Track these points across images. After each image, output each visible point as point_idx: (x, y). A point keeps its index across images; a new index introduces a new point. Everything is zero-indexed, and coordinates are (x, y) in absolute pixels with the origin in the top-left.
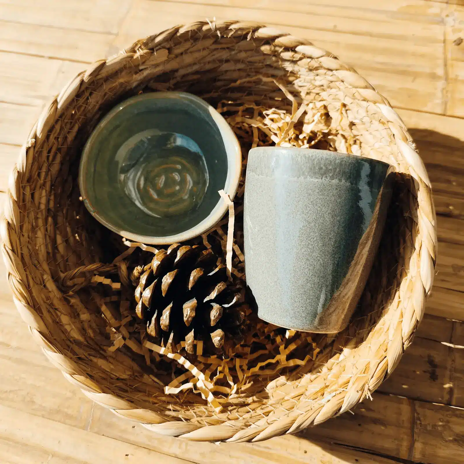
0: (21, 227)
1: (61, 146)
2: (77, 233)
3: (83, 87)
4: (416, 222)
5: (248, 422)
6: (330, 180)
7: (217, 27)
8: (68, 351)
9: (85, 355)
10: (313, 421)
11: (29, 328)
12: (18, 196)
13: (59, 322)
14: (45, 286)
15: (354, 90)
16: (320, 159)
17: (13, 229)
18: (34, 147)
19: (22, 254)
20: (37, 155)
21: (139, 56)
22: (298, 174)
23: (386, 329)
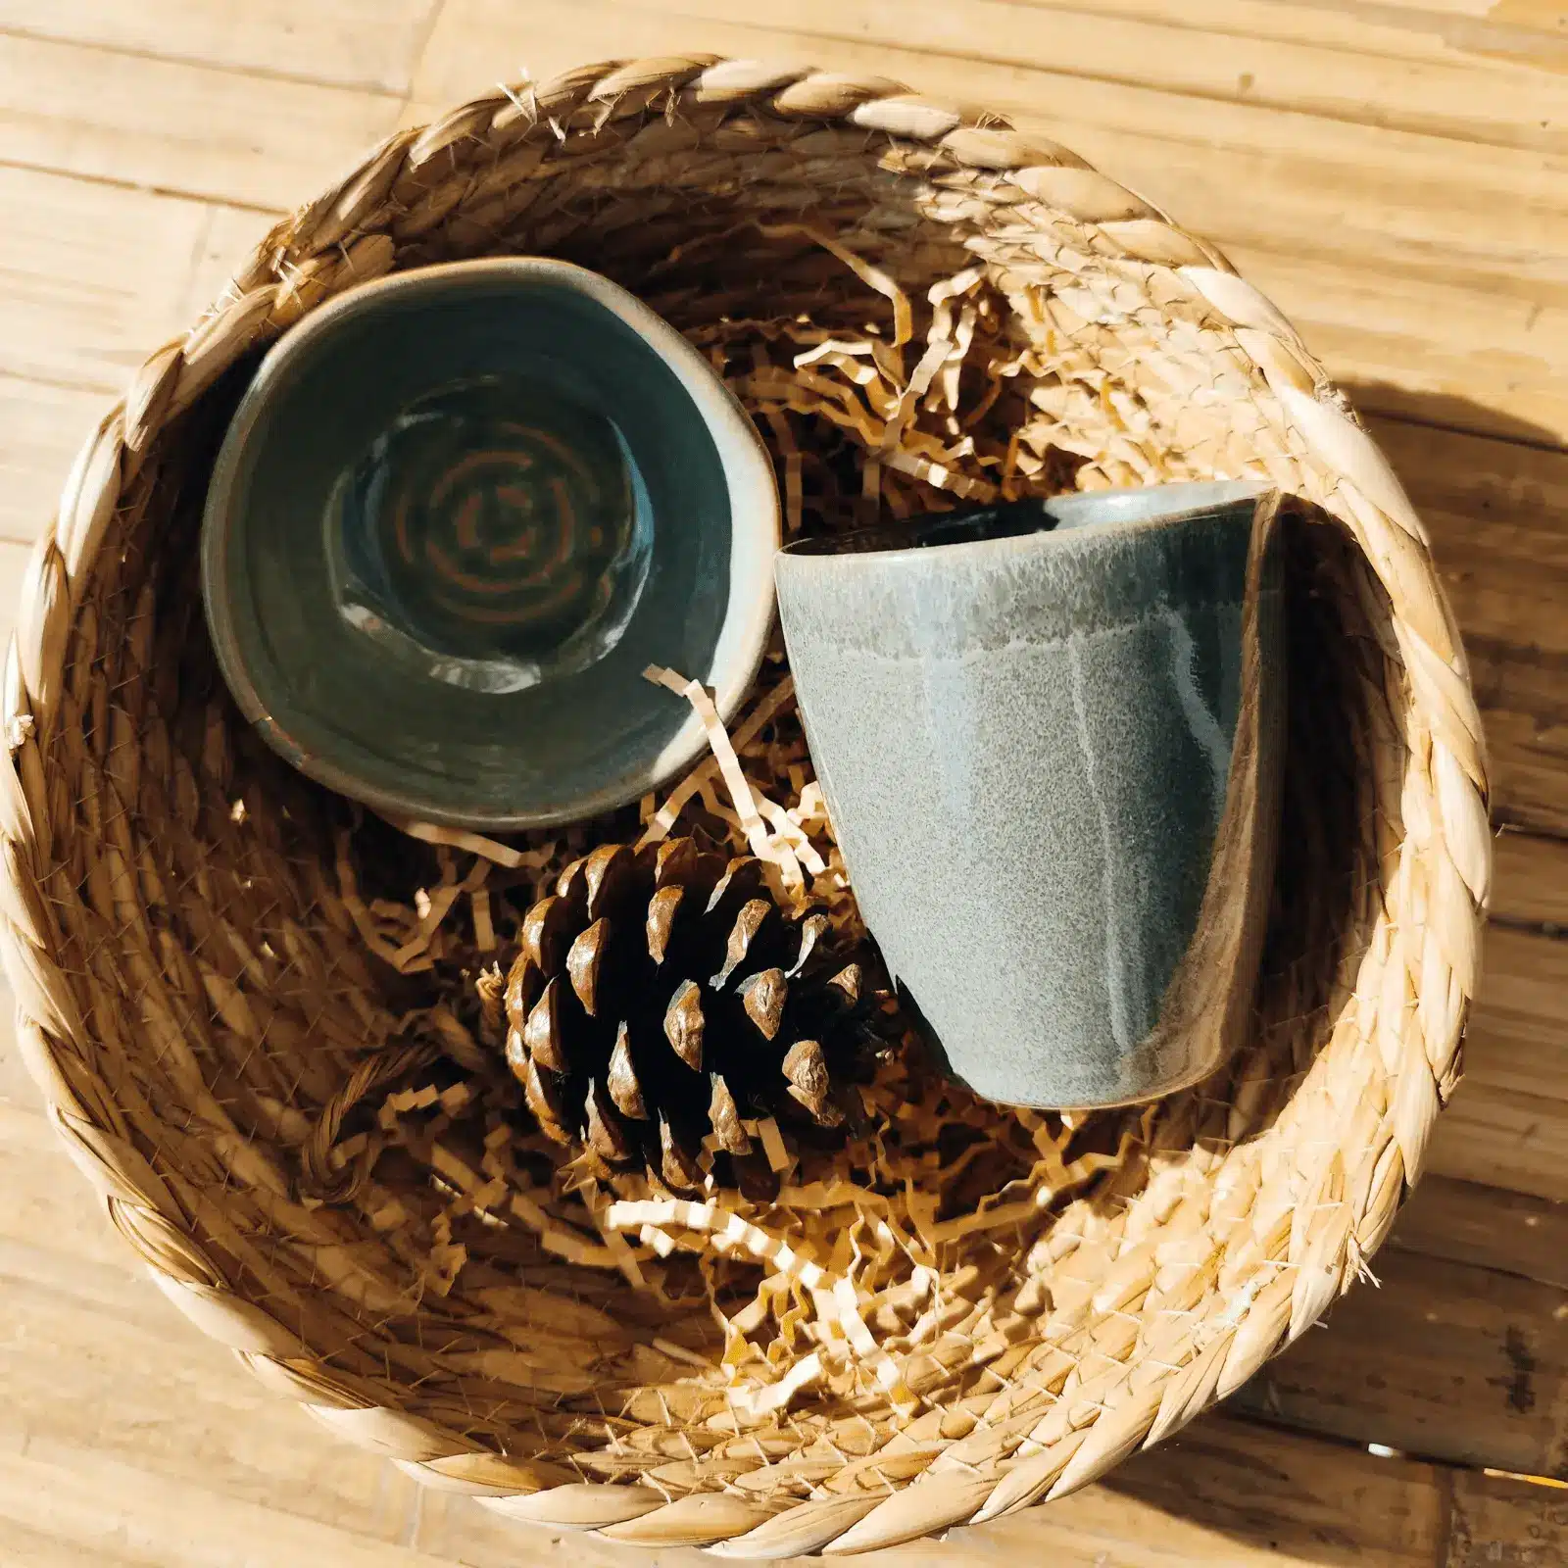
0: (90, 1027)
1: (121, 681)
2: (266, 938)
3: (134, 467)
4: (1396, 659)
5: (1011, 1436)
7: (543, 103)
8: (384, 1376)
9: (440, 1368)
10: (1214, 1390)
11: (239, 1357)
12: (44, 930)
13: (319, 1285)
14: (232, 1180)
15: (1089, 230)
17: (65, 1047)
18: (36, 738)
19: (125, 1116)
20: (52, 760)
21: (295, 293)
22: (1062, 624)
23: (1366, 1028)
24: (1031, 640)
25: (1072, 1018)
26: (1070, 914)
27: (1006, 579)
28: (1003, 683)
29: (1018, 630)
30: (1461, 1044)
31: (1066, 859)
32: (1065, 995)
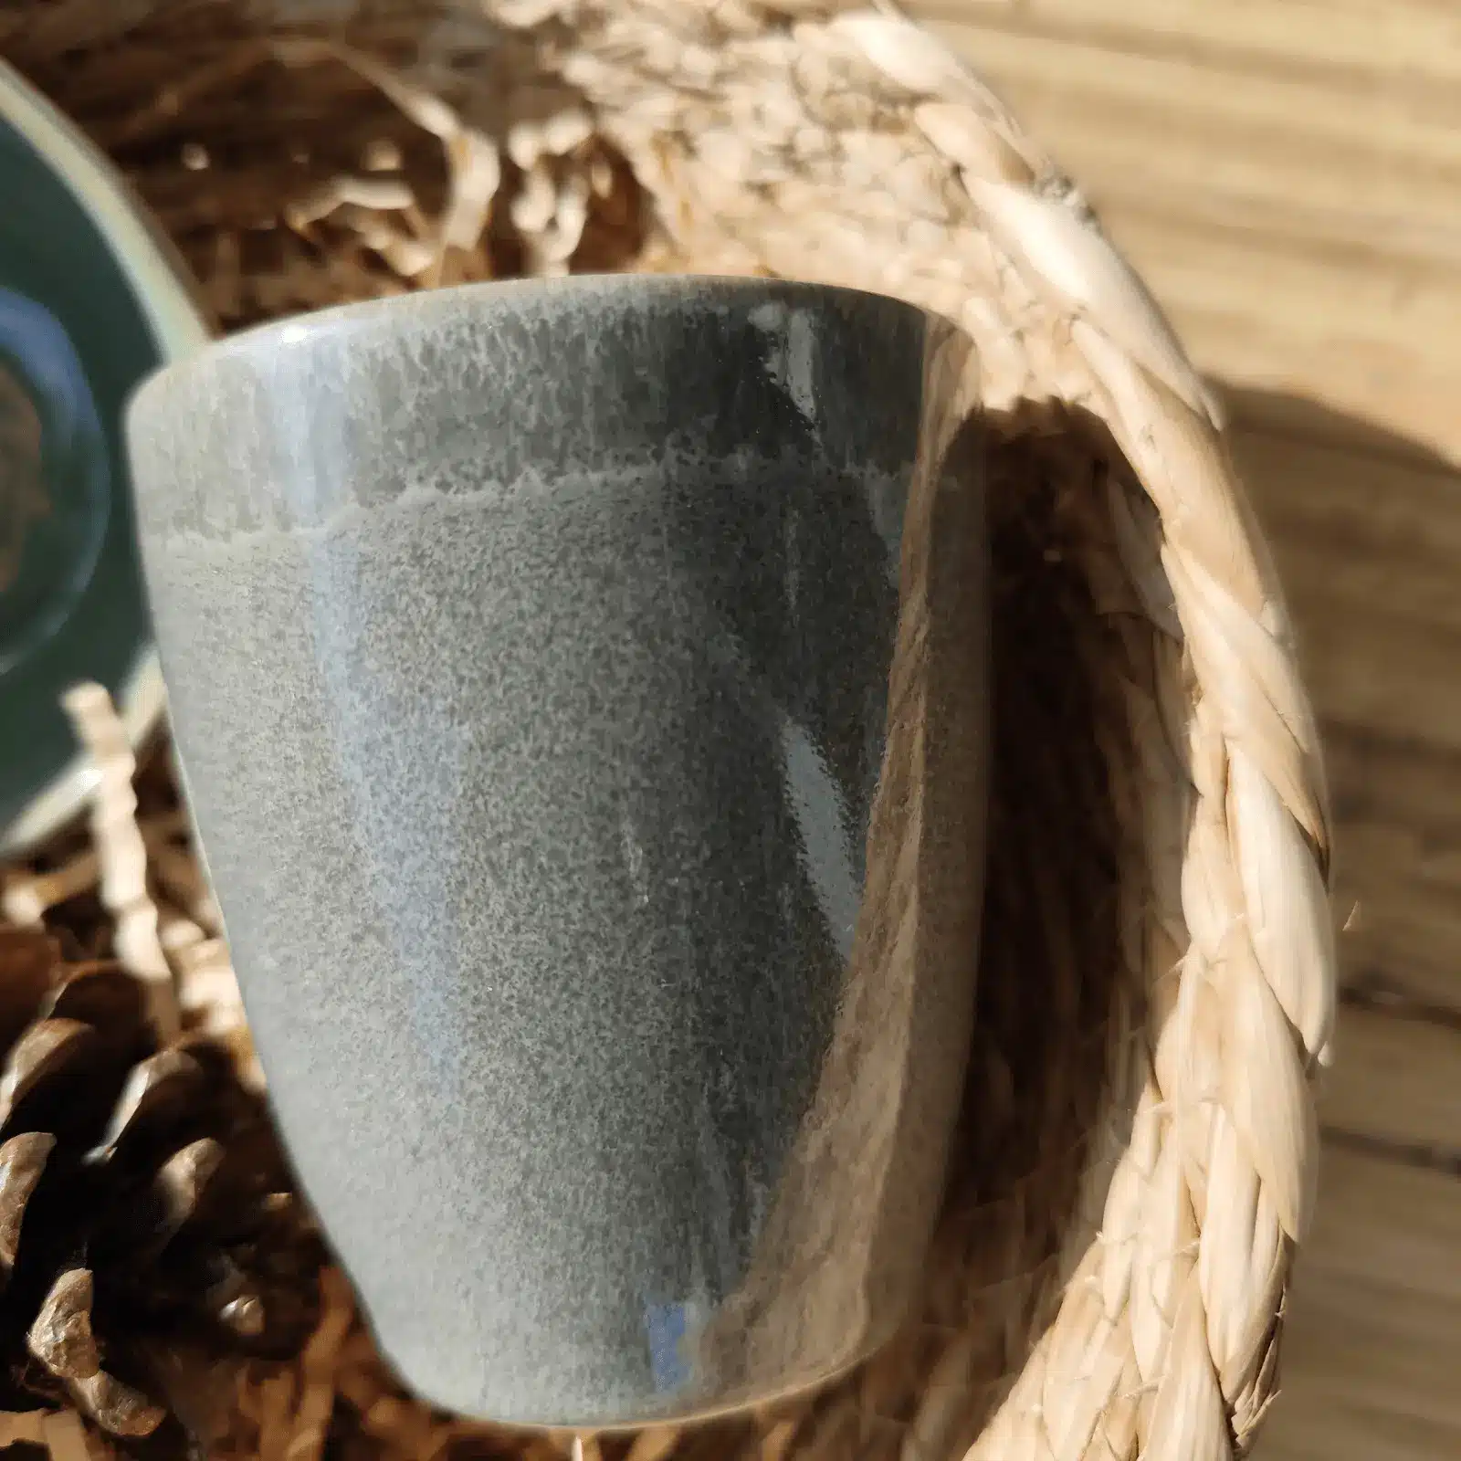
6: (712, 459)
16: (620, 332)
22: (501, 455)
23: (1112, 1295)
24: (444, 485)
25: (542, 1253)
26: (528, 1042)
27: (399, 365)
28: (395, 572)
29: (422, 465)
30: (1273, 1330)
31: (517, 929)
32: (526, 1206)
